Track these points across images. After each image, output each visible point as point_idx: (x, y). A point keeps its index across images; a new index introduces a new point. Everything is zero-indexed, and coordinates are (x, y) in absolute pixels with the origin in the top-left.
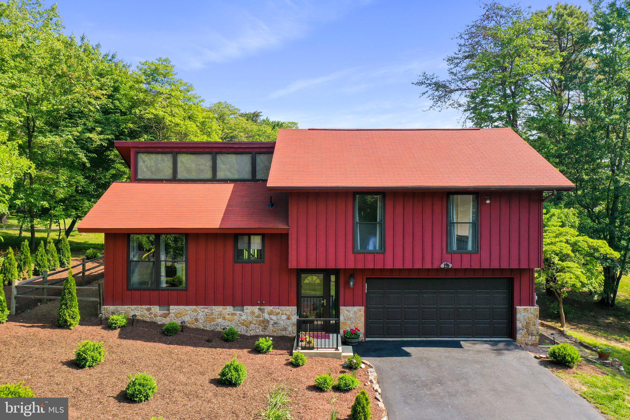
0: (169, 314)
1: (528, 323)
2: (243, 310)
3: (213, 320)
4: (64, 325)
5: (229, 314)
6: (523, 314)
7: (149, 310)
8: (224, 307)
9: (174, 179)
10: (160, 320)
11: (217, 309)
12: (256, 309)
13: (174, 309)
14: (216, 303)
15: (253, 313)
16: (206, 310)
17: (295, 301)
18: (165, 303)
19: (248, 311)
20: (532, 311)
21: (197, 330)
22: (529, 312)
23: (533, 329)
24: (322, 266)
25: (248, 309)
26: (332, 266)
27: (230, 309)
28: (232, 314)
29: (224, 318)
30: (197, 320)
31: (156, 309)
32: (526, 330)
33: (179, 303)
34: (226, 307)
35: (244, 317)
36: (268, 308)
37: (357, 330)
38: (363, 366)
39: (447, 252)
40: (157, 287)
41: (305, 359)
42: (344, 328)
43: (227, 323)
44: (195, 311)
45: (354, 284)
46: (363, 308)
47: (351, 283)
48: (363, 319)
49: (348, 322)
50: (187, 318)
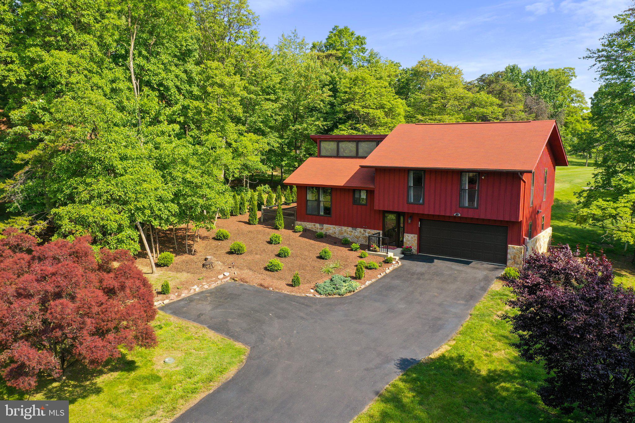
0: (323, 228)
1: (515, 256)
2: (356, 230)
3: (342, 233)
4: (276, 228)
5: (349, 231)
6: (512, 250)
7: (315, 225)
8: (347, 227)
9: (338, 156)
10: (319, 231)
11: (344, 228)
12: (362, 230)
13: (325, 226)
14: (344, 225)
15: (361, 232)
16: (339, 228)
17: (382, 228)
18: (322, 223)
20: (517, 248)
21: (335, 238)
23: (518, 260)
24: (396, 210)
25: (359, 230)
26: (401, 210)
27: (350, 229)
28: (351, 232)
29: (347, 233)
30: (335, 233)
31: (318, 225)
32: (513, 260)
33: (328, 223)
34: (349, 227)
35: (356, 234)
36: (368, 230)
37: (411, 247)
38: (394, 262)
39: (459, 207)
40: (319, 215)
41: (367, 255)
42: (405, 246)
43: (349, 236)
44: (334, 228)
45: (412, 221)
46: (416, 236)
47: (409, 221)
48: (416, 242)
49: (408, 243)
50: (331, 231)
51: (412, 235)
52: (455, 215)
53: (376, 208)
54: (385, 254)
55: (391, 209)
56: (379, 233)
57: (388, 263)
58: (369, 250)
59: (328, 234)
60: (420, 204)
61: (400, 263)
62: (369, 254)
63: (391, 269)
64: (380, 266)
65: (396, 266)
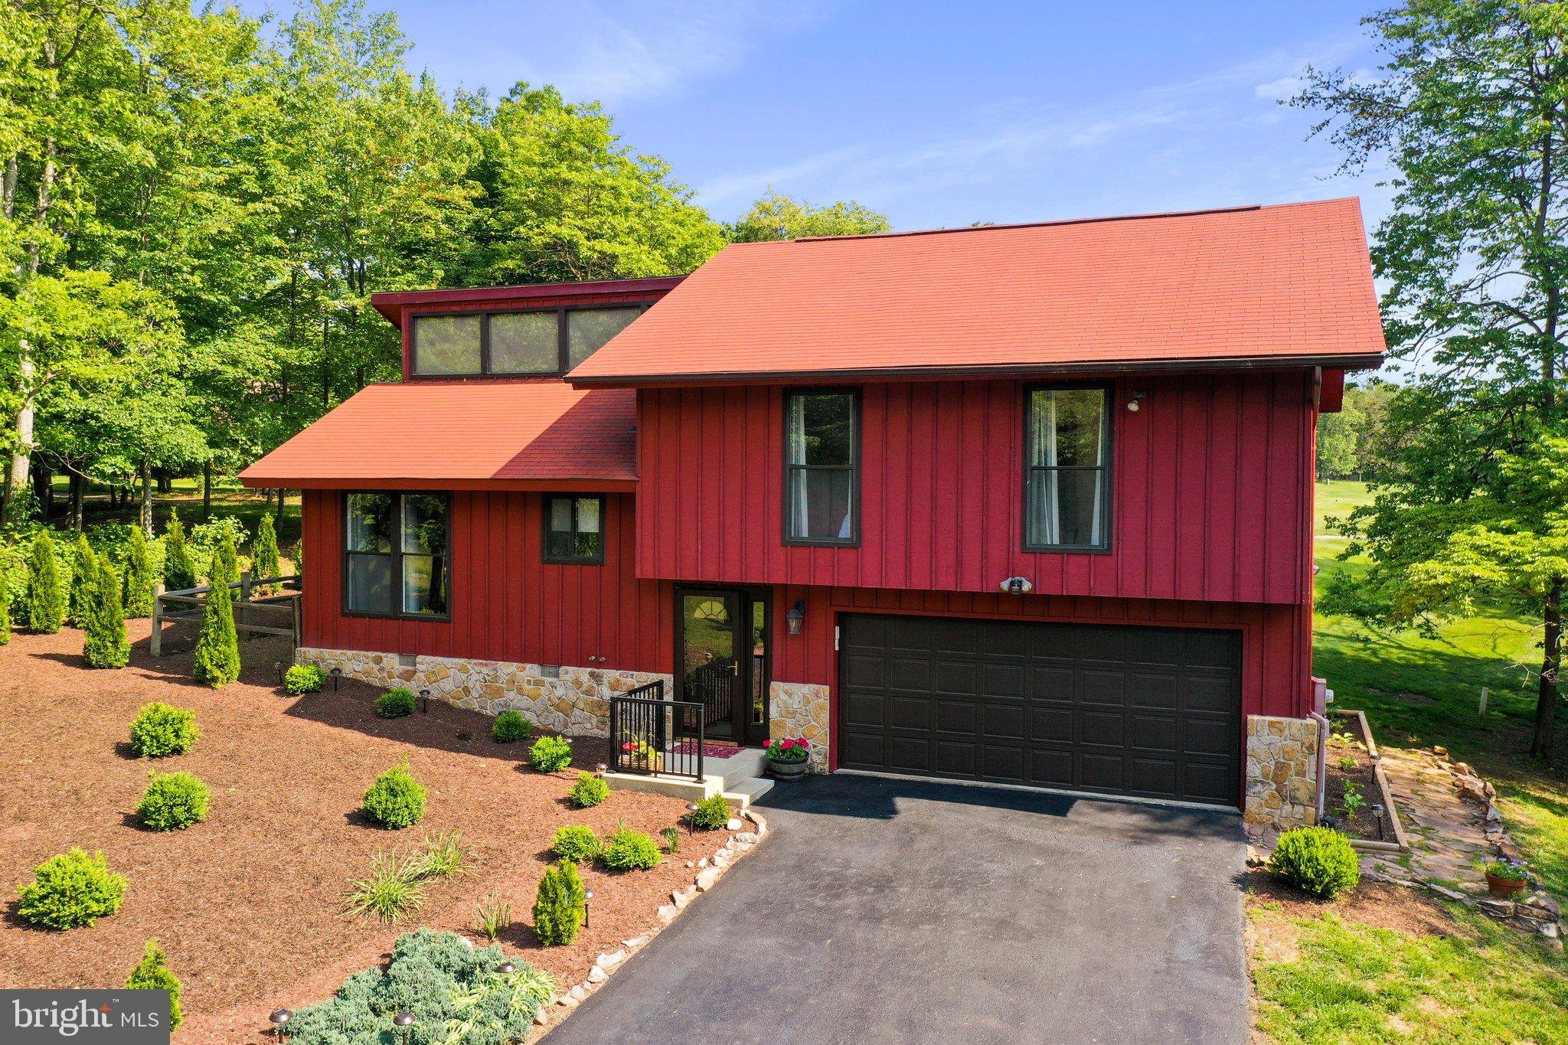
0: (415, 672)
1: (1281, 768)
2: (557, 675)
3: (498, 692)
4: (202, 680)
5: (529, 682)
6: (1267, 739)
7: (378, 661)
8: (520, 665)
9: (485, 376)
10: (396, 684)
11: (507, 669)
12: (584, 674)
13: (425, 662)
14: (507, 657)
15: (578, 683)
16: (485, 670)
17: (670, 662)
18: (409, 649)
19: (567, 677)
20: (1294, 731)
21: (468, 713)
22: (1287, 733)
23: (1297, 785)
24: (732, 576)
25: (569, 673)
27: (532, 670)
28: (538, 683)
29: (520, 691)
30: (467, 690)
31: (392, 661)
32: (1274, 786)
33: (436, 650)
34: (525, 665)
35: (559, 692)
36: (610, 675)
37: (802, 743)
38: (734, 824)
39: (1024, 550)
40: (395, 613)
41: (606, 791)
42: (778, 736)
43: (525, 702)
44: (463, 669)
45: (804, 625)
46: (825, 690)
47: (793, 624)
48: (825, 717)
49: (790, 723)
50: (448, 685)
51: (807, 689)
52: (1005, 585)
53: (645, 569)
54: (689, 782)
55: (710, 574)
56: (660, 684)
57: (706, 827)
58: (615, 767)
59: (435, 695)
60: (844, 546)
61: (763, 827)
62: (615, 785)
63: (724, 859)
64: (665, 850)
65: (747, 843)
